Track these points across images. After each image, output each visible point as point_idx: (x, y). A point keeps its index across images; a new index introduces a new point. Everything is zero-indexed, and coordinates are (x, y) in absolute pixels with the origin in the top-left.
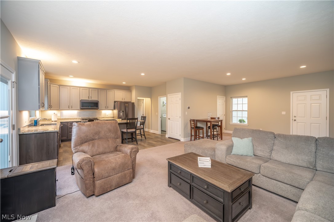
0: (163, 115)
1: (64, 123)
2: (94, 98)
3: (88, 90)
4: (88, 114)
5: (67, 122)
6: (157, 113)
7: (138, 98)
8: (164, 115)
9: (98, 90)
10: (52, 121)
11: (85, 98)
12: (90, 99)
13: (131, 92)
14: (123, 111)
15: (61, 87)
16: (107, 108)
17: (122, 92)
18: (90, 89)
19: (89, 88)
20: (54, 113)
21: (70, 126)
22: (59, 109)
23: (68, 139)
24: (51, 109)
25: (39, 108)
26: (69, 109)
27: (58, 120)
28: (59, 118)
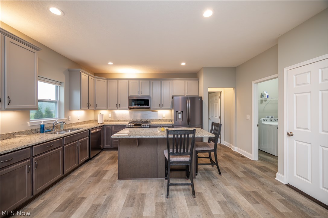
0: (262, 119)
1: (109, 127)
2: (145, 93)
3: (138, 82)
4: (140, 115)
5: (112, 126)
6: (248, 117)
7: (210, 90)
8: (265, 119)
9: (149, 81)
10: (98, 123)
11: (135, 94)
12: (140, 95)
13: (198, 80)
14: (182, 112)
15: (109, 81)
16: (161, 107)
17: (184, 81)
18: (141, 81)
19: (139, 80)
20: (101, 114)
21: (114, 131)
22: (106, 109)
23: (112, 147)
24: (96, 108)
25: (81, 108)
26: (117, 108)
27: (109, 122)
28: (110, 119)
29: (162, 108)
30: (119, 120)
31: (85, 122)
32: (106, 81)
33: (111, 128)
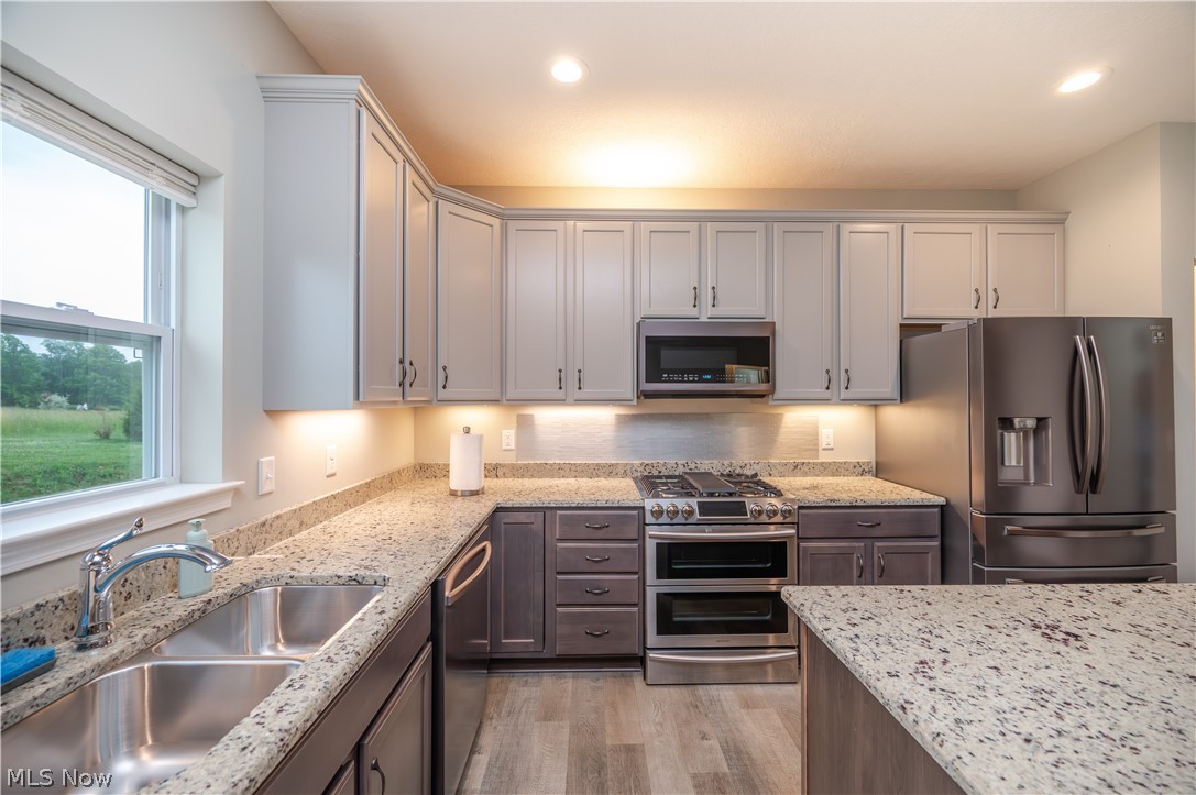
1: (522, 517)
2: (736, 303)
5: (544, 511)
10: (453, 493)
12: (706, 313)
15: (513, 225)
16: (839, 387)
17: (974, 228)
18: (709, 228)
19: (701, 217)
20: (467, 431)
21: (560, 545)
22: (497, 397)
23: (546, 654)
24: (442, 394)
25: (357, 397)
26: (560, 394)
27: (504, 475)
28: (510, 459)
29: (844, 394)
30: (560, 467)
31: (368, 485)
32: (496, 222)
33: (538, 527)
